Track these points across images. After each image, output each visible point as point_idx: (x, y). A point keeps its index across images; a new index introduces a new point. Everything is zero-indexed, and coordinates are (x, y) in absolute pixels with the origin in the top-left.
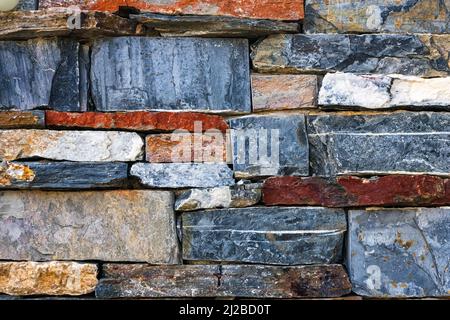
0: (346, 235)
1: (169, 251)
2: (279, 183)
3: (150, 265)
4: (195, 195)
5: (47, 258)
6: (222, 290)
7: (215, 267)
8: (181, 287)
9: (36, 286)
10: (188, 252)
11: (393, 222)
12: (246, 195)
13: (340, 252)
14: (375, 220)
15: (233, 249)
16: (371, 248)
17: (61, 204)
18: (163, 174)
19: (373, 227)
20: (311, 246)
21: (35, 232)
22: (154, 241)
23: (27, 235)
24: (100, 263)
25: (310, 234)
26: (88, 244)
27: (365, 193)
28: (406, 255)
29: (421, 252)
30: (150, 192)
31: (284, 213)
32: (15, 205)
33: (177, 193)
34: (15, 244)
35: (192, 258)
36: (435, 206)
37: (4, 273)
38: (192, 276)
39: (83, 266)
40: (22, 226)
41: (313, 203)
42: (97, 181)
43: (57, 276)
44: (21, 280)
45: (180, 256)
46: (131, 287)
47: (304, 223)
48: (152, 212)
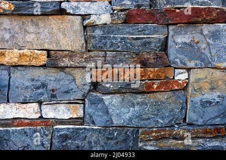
0: (167, 38)
1: (81, 45)
2: (134, 12)
3: (72, 52)
4: (93, 17)
5: (23, 48)
6: (107, 64)
7: (103, 53)
8: (87, 62)
9: (18, 61)
10: (90, 46)
11: (190, 31)
12: (118, 18)
13: (164, 46)
14: (181, 32)
15: (112, 45)
16: (179, 44)
17: (28, 22)
18: (77, 8)
19: (181, 34)
20: (150, 43)
21: (16, 35)
22: (74, 40)
23: (13, 37)
24: (48, 51)
25: (149, 37)
26: (42, 42)
27: (177, 17)
28: (196, 47)
29: (204, 46)
30: (71, 16)
31: (137, 27)
32: (6, 22)
33: (84, 17)
34: (7, 41)
35: (92, 49)
36: (212, 23)
37: (3, 54)
38: (92, 57)
39: (40, 52)
40: (10, 33)
41: (151, 22)
42: (45, 10)
43: (28, 57)
44: (11, 58)
45: (86, 48)
46: (63, 62)
47: (147, 32)
48: (72, 26)
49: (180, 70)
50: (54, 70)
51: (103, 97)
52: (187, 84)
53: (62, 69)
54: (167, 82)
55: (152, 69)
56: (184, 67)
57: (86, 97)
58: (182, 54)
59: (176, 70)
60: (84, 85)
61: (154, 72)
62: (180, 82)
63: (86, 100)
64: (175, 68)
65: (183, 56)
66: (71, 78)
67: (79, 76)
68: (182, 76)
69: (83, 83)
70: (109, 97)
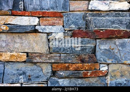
0: (95, 46)
1: (46, 50)
2: (77, 32)
3: (41, 54)
4: (53, 34)
5: (13, 51)
6: (61, 61)
7: (59, 54)
8: (49, 60)
9: (10, 59)
10: (51, 50)
11: (109, 43)
12: (68, 35)
13: (94, 51)
15: (64, 50)
16: (102, 50)
17: (16, 37)
18: (45, 29)
19: (103, 44)
20: (86, 49)
21: (9, 44)
22: (42, 47)
23: (7, 45)
24: (27, 53)
25: (85, 46)
26: (24, 48)
27: (101, 35)
28: (112, 52)
29: (116, 51)
30: (41, 34)
32: (4, 37)
33: (48, 34)
34: (4, 47)
35: (53, 52)
36: (121, 38)
37: (1, 55)
38: (53, 57)
39: (22, 54)
40: (6, 43)
41: (86, 37)
42: (26, 30)
43: (15, 56)
44: (6, 57)
45: (49, 51)
46: (36, 59)
47: (84, 43)
48: (41, 40)
49: (103, 65)
50: (30, 64)
51: (59, 80)
52: (107, 73)
53: (35, 63)
54: (96, 72)
55: (87, 64)
56: (105, 63)
57: (48, 80)
58: (104, 56)
59: (101, 65)
60: (48, 73)
61: (88, 66)
62: (103, 71)
63: (49, 82)
64: (100, 64)
66: (40, 69)
67: (45, 68)
68: (104, 68)
69: (47, 72)
70: (62, 80)
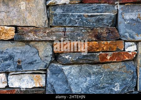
0: (117, 15)
1: (44, 22)
3: (36, 27)
6: (66, 38)
7: (63, 28)
8: (49, 36)
10: (52, 22)
11: (136, 10)
13: (115, 23)
14: (128, 10)
15: (70, 21)
16: (128, 20)
19: (128, 12)
20: (102, 19)
22: (38, 18)
24: (16, 27)
25: (102, 15)
26: (11, 19)
31: (91, 6)
35: (54, 25)
38: (54, 32)
39: (9, 28)
41: (103, 2)
45: (49, 24)
46: (29, 36)
47: (100, 10)
48: (37, 6)
49: (129, 43)
50: (20, 44)
51: (63, 68)
52: (136, 55)
53: (28, 42)
54: (119, 54)
55: (105, 42)
56: (133, 40)
57: (48, 68)
58: (131, 29)
59: (126, 43)
60: (46, 57)
61: (107, 44)
62: (130, 53)
63: (48, 70)
64: (125, 41)
65: (131, 31)
66: (35, 50)
67: (42, 49)
68: (131, 48)
69: (45, 55)
70: (68, 67)
